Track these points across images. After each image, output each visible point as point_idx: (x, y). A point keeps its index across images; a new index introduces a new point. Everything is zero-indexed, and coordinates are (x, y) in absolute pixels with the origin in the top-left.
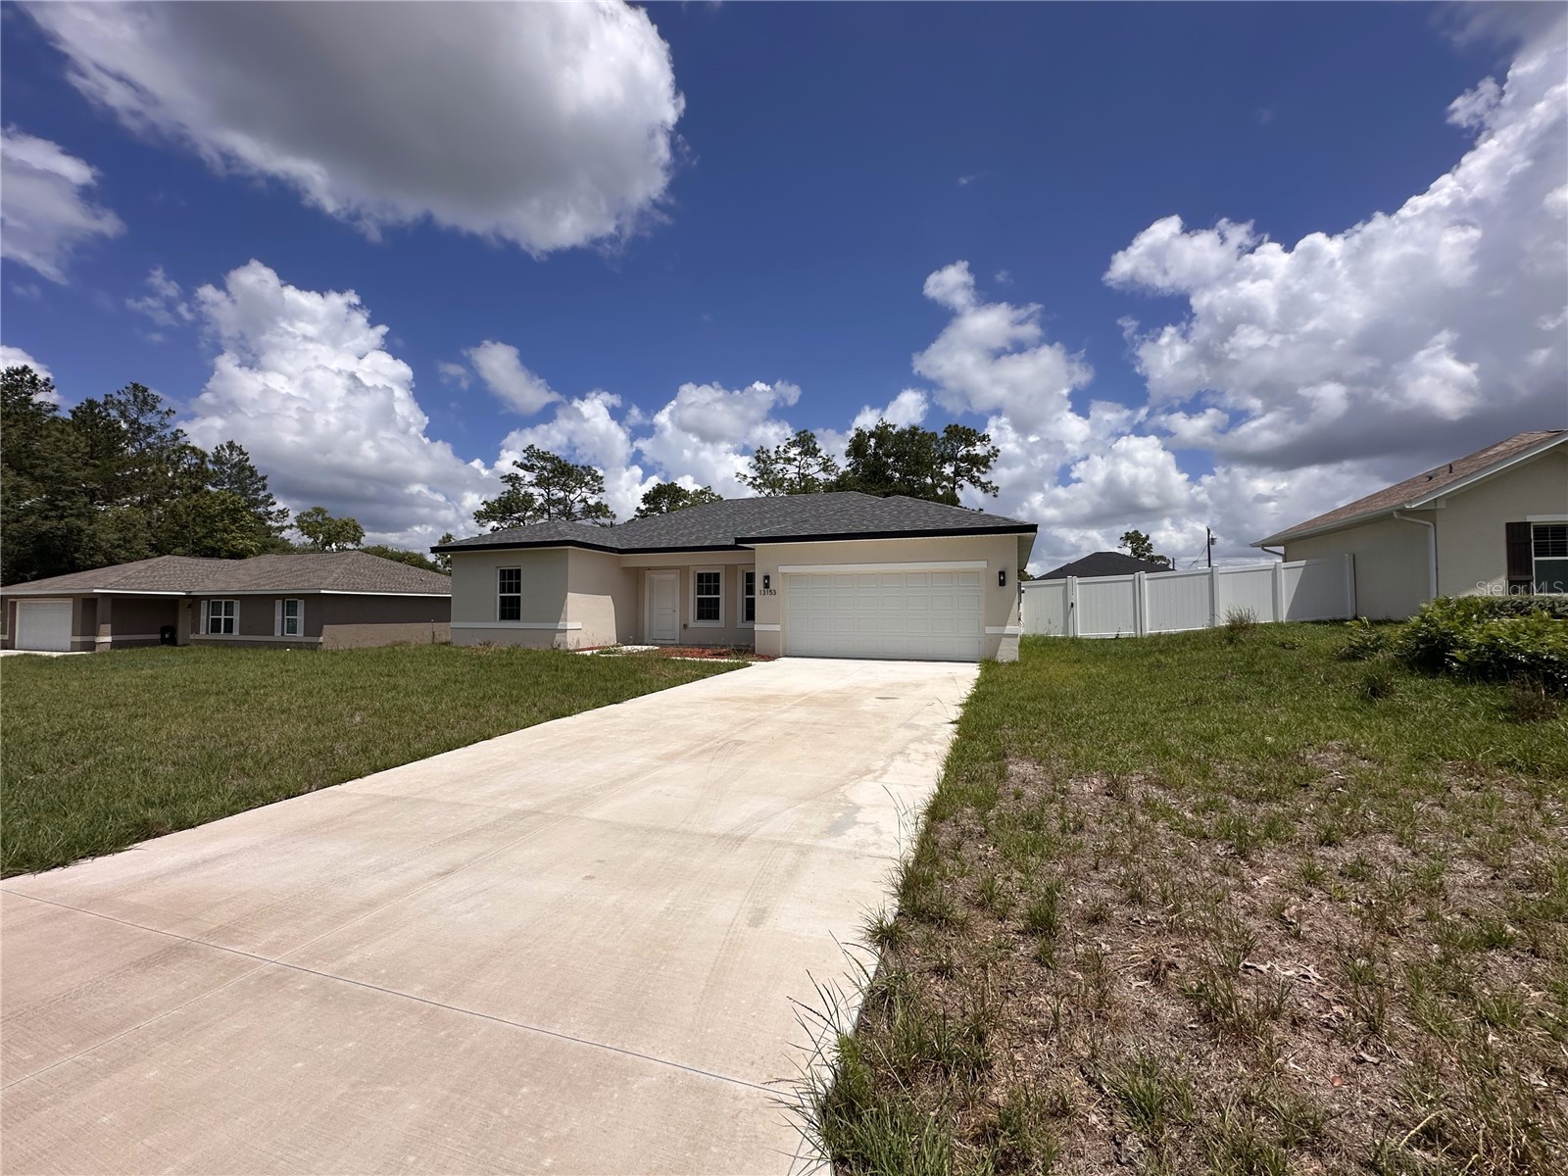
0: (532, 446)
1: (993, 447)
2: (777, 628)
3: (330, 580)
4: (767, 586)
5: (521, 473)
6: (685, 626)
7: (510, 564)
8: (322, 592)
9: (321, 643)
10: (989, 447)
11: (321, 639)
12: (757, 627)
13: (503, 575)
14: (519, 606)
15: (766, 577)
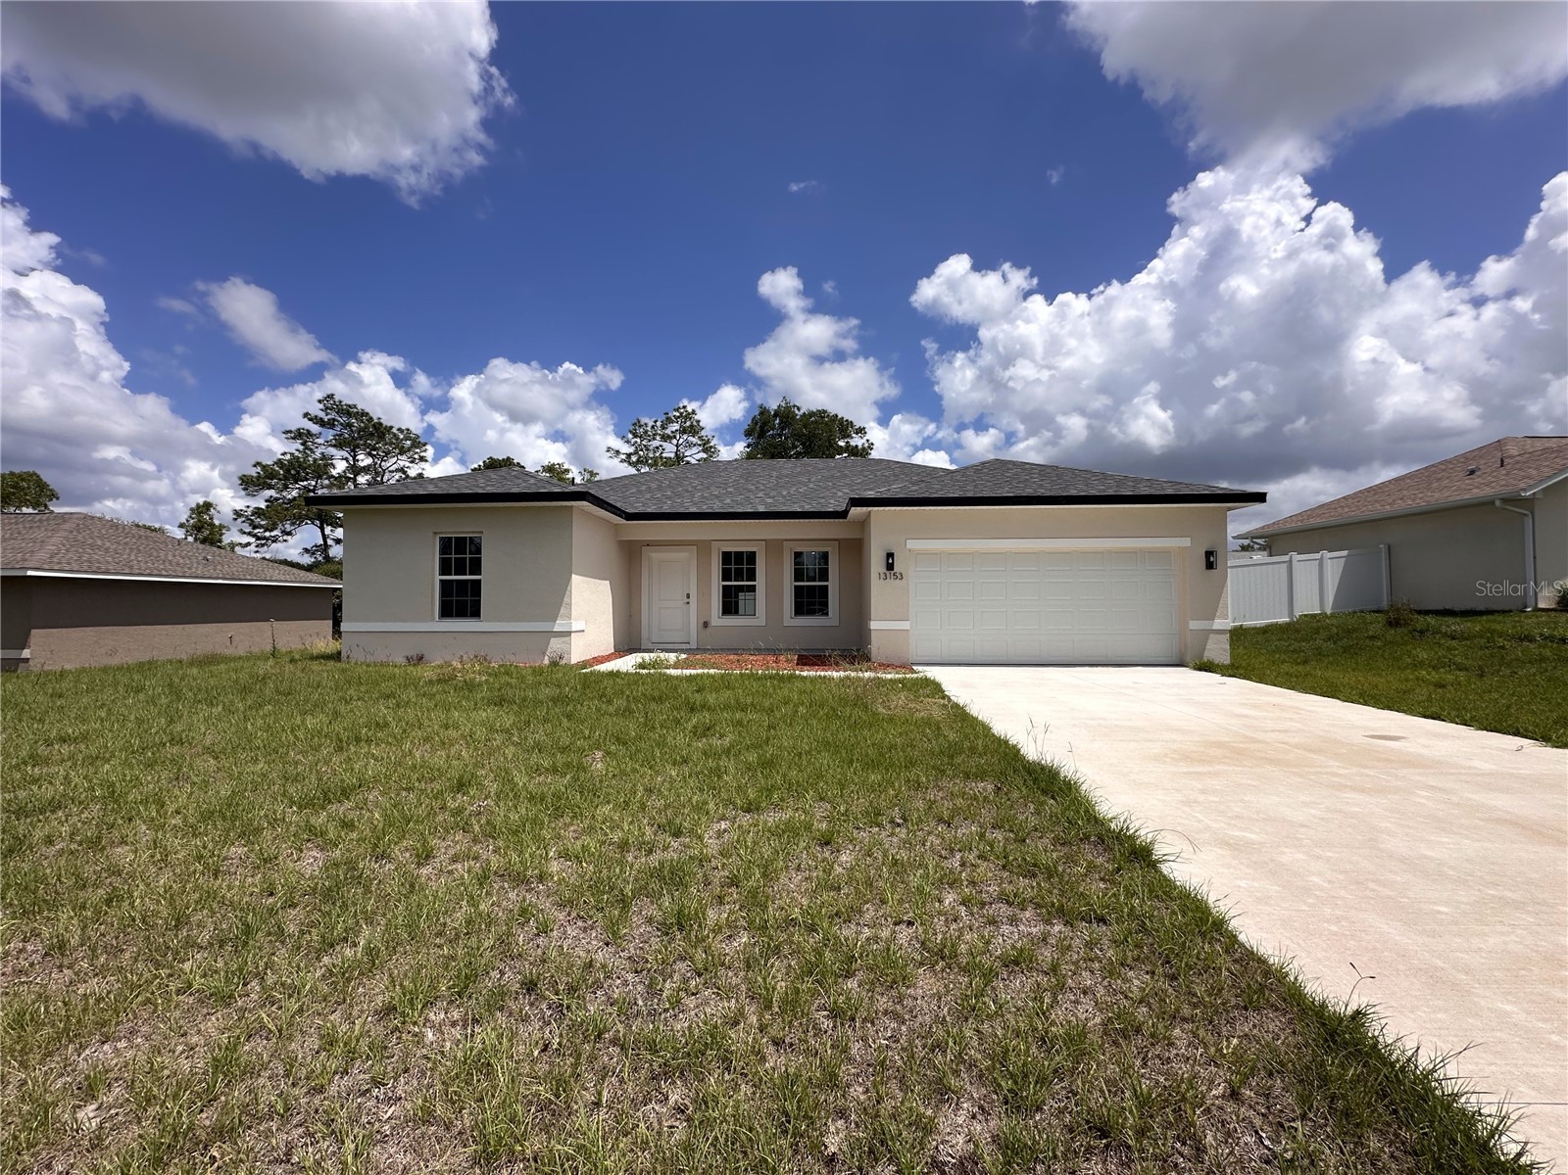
0: (331, 396)
1: (868, 441)
2: (906, 625)
3: (43, 555)
4: (890, 567)
5: (315, 428)
6: (706, 625)
7: (460, 525)
8: (30, 573)
9: (27, 660)
10: (864, 441)
11: (26, 653)
12: (874, 624)
13: (446, 545)
14: (479, 594)
15: (890, 555)
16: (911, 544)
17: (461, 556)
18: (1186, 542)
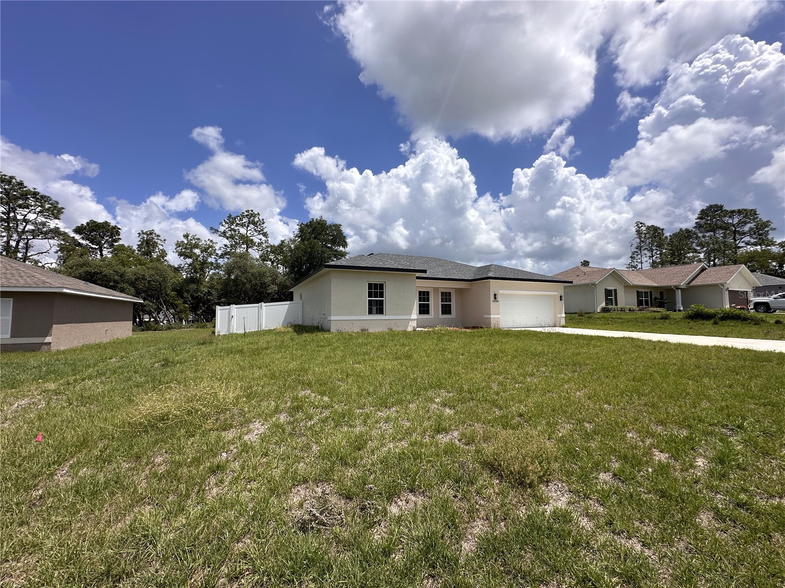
2: (499, 316)
4: (495, 298)
7: (376, 279)
8: (65, 290)
11: (48, 339)
12: (492, 316)
13: (370, 286)
14: (383, 305)
15: (495, 295)
16: (500, 291)
17: (376, 291)
18: (556, 293)
